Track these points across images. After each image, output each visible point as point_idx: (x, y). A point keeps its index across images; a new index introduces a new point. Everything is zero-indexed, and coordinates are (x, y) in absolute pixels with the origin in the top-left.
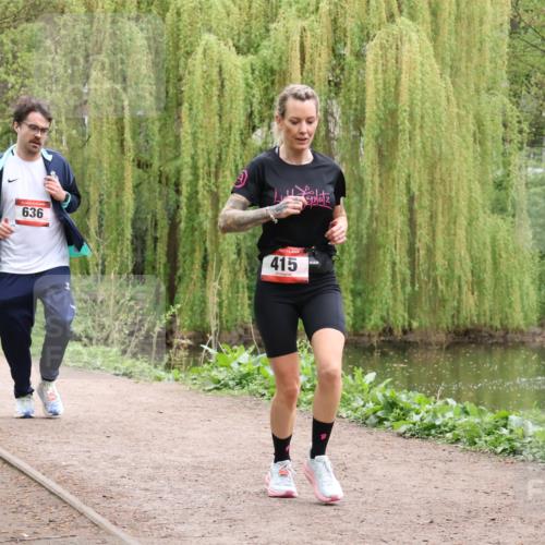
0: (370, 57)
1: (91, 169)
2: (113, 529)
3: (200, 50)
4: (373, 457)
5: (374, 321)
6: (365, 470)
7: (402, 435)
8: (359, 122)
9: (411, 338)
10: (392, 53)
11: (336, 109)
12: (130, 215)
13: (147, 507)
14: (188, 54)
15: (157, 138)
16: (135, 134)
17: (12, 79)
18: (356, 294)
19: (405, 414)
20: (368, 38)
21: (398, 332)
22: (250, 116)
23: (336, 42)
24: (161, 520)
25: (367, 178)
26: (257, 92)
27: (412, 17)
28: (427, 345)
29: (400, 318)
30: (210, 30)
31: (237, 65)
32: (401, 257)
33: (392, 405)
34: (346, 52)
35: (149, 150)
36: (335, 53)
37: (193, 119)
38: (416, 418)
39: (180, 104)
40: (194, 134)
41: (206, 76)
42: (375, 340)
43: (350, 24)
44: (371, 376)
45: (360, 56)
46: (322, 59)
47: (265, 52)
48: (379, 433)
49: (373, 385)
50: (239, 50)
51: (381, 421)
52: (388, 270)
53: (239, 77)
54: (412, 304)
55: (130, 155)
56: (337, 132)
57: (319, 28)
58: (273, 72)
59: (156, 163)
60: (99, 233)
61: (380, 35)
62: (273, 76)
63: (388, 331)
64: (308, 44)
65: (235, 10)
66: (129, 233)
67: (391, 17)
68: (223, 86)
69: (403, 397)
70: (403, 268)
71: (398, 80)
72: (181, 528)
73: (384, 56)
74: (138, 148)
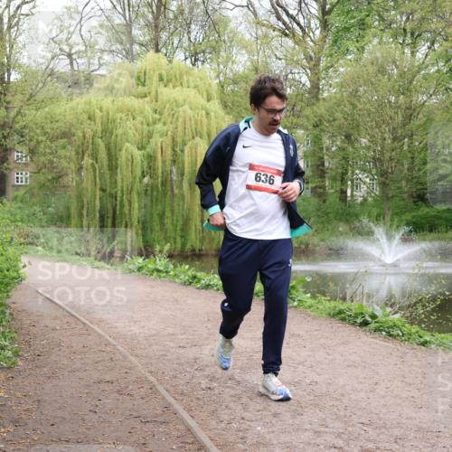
0: (186, 152)
1: (85, 192)
2: (91, 325)
3: (124, 149)
4: (187, 296)
5: (188, 246)
6: (185, 301)
7: (198, 288)
8: (182, 175)
9: (202, 253)
10: (194, 150)
11: (174, 170)
12: (98, 208)
13: (104, 317)
14: (120, 150)
15: (108, 180)
16: (100, 180)
17: (55, 160)
18: (182, 237)
19: (199, 280)
20: (185, 145)
21: (197, 251)
22: (143, 172)
23: (174, 146)
24: (109, 321)
25: (185, 194)
26: (145, 164)
27: (201, 137)
28: (207, 255)
29: (198, 246)
30: (128, 142)
31: (138, 154)
32: (199, 223)
33: (194, 277)
34: (178, 150)
35: (106, 185)
36: (173, 150)
37: (122, 173)
38: (203, 282)
39: (117, 168)
40: (122, 179)
41: (127, 158)
42: (189, 254)
43: (179, 140)
44: (187, 267)
45: (182, 151)
46: (169, 152)
47: (148, 150)
48: (189, 287)
49: (188, 270)
50: (139, 149)
51: (190, 283)
52: (194, 227)
53: (139, 158)
54: (202, 240)
55: (98, 187)
56: (175, 178)
57: (168, 141)
58: (151, 156)
59: (108, 190)
60: (87, 216)
61: (189, 144)
62: (151, 158)
63: (194, 250)
64: (164, 146)
65: (137, 135)
66: (98, 215)
67: (193, 137)
68: (132, 162)
69: (199, 274)
70: (199, 227)
71: (196, 160)
72: (116, 324)
73: (191, 150)
74: (101, 184)
